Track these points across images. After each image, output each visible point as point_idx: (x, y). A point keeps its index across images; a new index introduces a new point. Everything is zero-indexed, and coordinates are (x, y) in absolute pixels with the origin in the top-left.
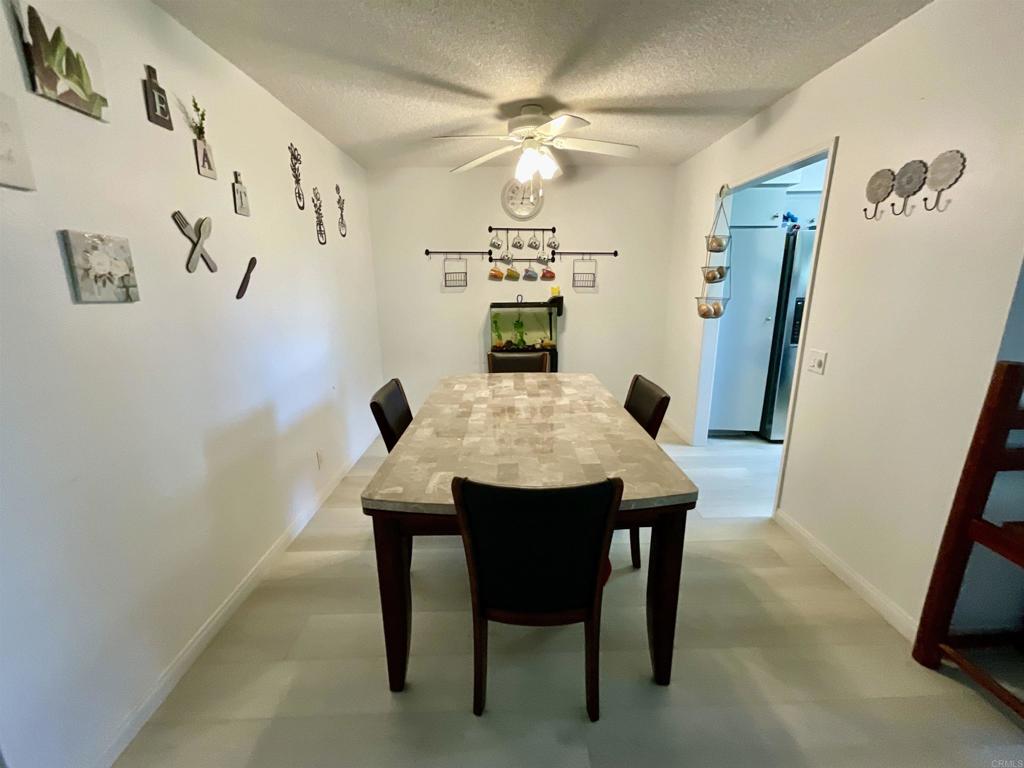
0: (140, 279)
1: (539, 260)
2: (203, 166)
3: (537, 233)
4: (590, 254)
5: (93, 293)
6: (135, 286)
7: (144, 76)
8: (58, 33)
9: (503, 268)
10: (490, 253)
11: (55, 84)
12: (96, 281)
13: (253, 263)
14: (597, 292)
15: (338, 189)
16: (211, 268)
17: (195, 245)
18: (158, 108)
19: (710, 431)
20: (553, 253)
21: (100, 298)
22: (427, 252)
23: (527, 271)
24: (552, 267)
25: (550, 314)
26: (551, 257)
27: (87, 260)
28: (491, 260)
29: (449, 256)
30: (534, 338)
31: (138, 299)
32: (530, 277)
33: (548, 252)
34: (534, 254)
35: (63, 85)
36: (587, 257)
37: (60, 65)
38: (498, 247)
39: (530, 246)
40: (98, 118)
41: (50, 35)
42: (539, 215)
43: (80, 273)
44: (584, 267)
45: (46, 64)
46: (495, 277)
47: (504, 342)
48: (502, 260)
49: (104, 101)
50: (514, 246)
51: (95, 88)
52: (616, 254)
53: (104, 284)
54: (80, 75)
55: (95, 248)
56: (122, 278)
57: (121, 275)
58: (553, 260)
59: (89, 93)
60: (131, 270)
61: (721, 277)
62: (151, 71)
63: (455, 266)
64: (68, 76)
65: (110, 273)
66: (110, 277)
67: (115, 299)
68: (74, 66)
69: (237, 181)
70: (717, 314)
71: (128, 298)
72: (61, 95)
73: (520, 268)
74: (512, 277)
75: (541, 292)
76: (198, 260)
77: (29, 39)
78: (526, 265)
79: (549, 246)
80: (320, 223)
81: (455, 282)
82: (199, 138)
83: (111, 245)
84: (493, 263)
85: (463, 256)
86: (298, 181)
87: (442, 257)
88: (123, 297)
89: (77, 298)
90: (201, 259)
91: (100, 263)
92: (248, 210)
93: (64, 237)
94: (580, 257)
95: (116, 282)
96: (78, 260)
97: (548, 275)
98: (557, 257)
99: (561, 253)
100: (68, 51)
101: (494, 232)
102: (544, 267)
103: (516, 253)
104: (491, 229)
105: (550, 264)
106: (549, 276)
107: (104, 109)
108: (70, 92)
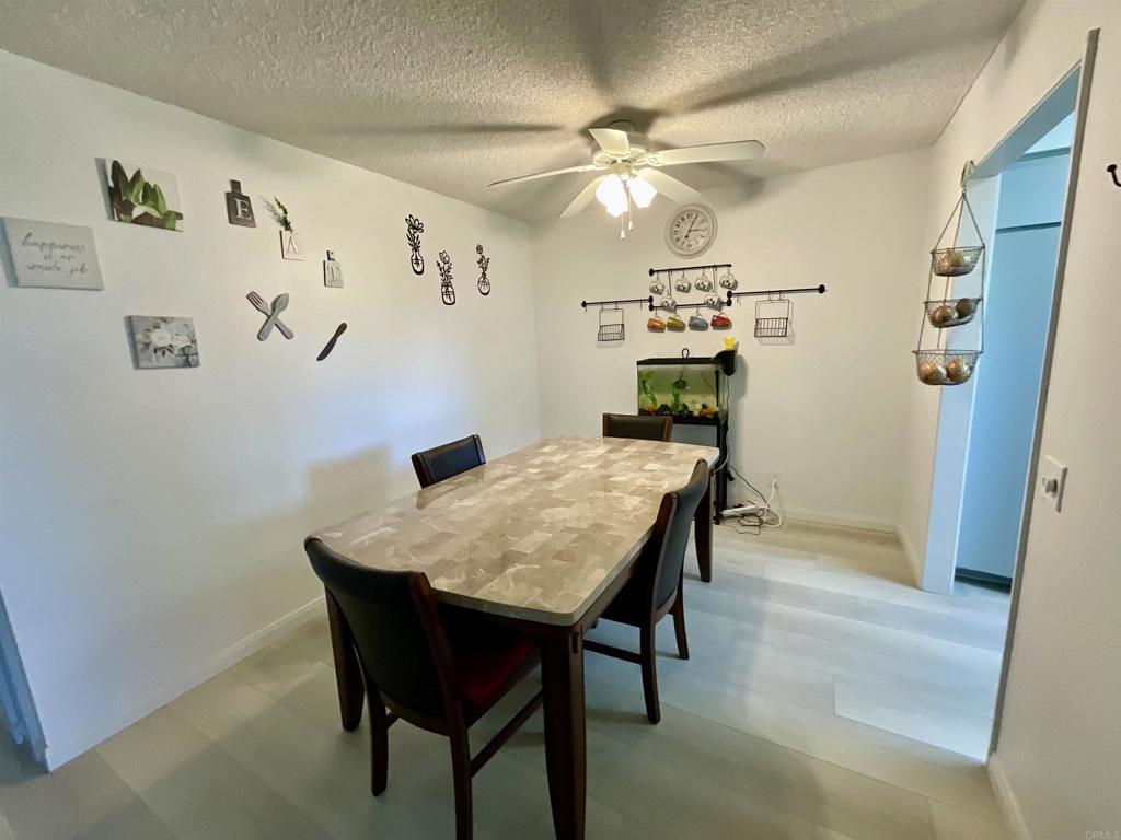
0: (202, 348)
1: (709, 305)
2: (288, 251)
3: (707, 270)
4: (781, 292)
5: (150, 361)
6: (197, 354)
7: (229, 189)
8: (138, 175)
9: (664, 316)
10: (651, 299)
11: (132, 210)
12: (155, 352)
13: (342, 328)
14: (792, 343)
15: (480, 249)
16: (288, 335)
17: (269, 317)
18: (240, 212)
19: (957, 570)
20: (730, 295)
21: (158, 365)
22: (584, 304)
23: (692, 319)
24: (727, 312)
25: (717, 373)
26: (725, 299)
27: (148, 337)
28: (651, 308)
29: (606, 307)
30: (695, 403)
31: (197, 364)
32: (697, 326)
33: (723, 295)
34: (701, 297)
35: (138, 211)
36: (777, 297)
37: (137, 195)
38: (659, 292)
39: (698, 287)
40: (174, 229)
41: (130, 176)
42: (712, 249)
43: (140, 346)
44: (772, 310)
45: (124, 198)
46: (654, 327)
47: (659, 406)
48: (662, 307)
49: (180, 216)
50: (678, 289)
51: (170, 207)
52: (822, 289)
53: (164, 353)
54: (156, 200)
55: (157, 327)
56: (183, 349)
57: (183, 346)
58: (729, 303)
59: (163, 212)
60: (194, 342)
61: (961, 316)
62: (236, 185)
63: (612, 317)
64: (144, 203)
65: (170, 345)
66: (170, 348)
67: (173, 364)
68: (151, 194)
69: (329, 259)
70: (955, 377)
71: (187, 364)
72: (136, 218)
73: (684, 316)
74: (676, 327)
75: (708, 345)
76: (270, 329)
77: (111, 184)
78: (692, 312)
79: (723, 285)
80: (446, 285)
81: (611, 336)
82: (286, 229)
83: (173, 324)
84: (654, 311)
85: (620, 306)
86: (416, 248)
87: (599, 307)
88: (181, 363)
89: (137, 365)
90: (275, 327)
91: (160, 338)
92: (341, 281)
93: (129, 320)
94: (766, 297)
95: (176, 352)
96: (139, 337)
97: (720, 323)
98: (733, 299)
99: (738, 294)
100: (147, 184)
101: (655, 275)
102: (717, 313)
103: (680, 298)
104: (652, 272)
105: (725, 309)
106: (722, 324)
107: (178, 222)
108: (146, 215)
